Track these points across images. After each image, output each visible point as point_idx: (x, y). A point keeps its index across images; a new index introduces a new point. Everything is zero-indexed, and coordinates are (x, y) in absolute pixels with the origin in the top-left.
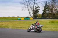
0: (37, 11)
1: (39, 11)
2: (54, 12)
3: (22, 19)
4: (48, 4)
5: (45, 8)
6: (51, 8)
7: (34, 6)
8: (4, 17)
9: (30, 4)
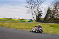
0: (40, 15)
1: (41, 15)
2: (55, 17)
3: (26, 21)
4: (50, 9)
5: (47, 13)
6: (52, 13)
7: (38, 11)
8: (10, 19)
9: (34, 8)
